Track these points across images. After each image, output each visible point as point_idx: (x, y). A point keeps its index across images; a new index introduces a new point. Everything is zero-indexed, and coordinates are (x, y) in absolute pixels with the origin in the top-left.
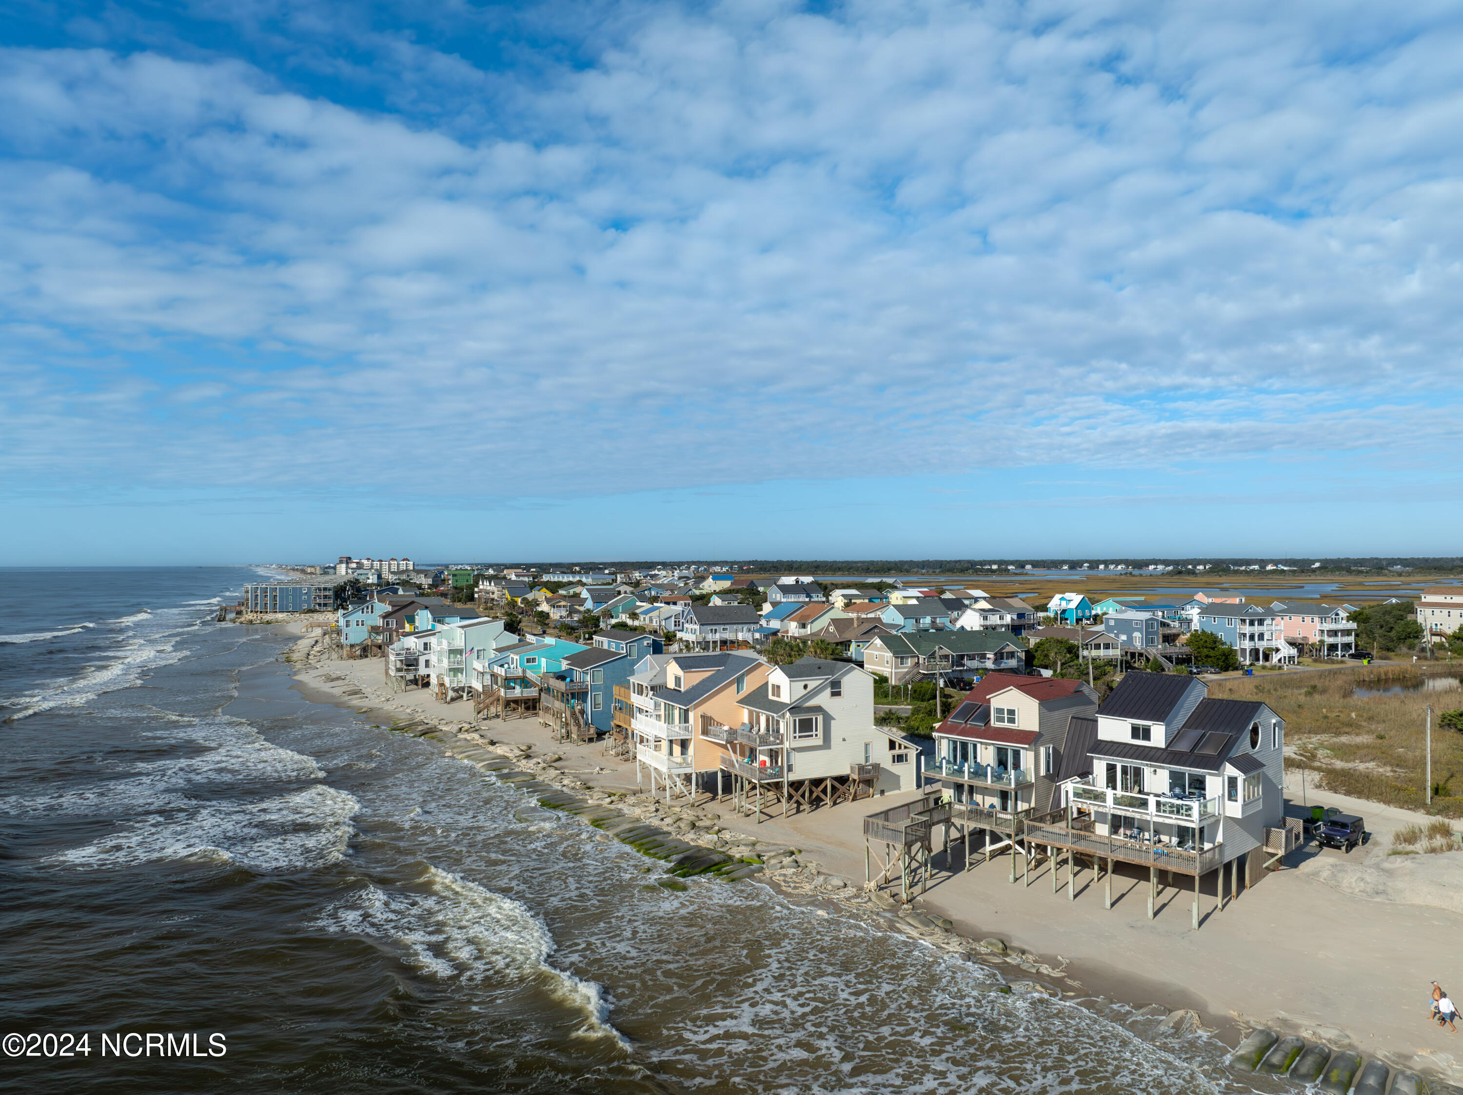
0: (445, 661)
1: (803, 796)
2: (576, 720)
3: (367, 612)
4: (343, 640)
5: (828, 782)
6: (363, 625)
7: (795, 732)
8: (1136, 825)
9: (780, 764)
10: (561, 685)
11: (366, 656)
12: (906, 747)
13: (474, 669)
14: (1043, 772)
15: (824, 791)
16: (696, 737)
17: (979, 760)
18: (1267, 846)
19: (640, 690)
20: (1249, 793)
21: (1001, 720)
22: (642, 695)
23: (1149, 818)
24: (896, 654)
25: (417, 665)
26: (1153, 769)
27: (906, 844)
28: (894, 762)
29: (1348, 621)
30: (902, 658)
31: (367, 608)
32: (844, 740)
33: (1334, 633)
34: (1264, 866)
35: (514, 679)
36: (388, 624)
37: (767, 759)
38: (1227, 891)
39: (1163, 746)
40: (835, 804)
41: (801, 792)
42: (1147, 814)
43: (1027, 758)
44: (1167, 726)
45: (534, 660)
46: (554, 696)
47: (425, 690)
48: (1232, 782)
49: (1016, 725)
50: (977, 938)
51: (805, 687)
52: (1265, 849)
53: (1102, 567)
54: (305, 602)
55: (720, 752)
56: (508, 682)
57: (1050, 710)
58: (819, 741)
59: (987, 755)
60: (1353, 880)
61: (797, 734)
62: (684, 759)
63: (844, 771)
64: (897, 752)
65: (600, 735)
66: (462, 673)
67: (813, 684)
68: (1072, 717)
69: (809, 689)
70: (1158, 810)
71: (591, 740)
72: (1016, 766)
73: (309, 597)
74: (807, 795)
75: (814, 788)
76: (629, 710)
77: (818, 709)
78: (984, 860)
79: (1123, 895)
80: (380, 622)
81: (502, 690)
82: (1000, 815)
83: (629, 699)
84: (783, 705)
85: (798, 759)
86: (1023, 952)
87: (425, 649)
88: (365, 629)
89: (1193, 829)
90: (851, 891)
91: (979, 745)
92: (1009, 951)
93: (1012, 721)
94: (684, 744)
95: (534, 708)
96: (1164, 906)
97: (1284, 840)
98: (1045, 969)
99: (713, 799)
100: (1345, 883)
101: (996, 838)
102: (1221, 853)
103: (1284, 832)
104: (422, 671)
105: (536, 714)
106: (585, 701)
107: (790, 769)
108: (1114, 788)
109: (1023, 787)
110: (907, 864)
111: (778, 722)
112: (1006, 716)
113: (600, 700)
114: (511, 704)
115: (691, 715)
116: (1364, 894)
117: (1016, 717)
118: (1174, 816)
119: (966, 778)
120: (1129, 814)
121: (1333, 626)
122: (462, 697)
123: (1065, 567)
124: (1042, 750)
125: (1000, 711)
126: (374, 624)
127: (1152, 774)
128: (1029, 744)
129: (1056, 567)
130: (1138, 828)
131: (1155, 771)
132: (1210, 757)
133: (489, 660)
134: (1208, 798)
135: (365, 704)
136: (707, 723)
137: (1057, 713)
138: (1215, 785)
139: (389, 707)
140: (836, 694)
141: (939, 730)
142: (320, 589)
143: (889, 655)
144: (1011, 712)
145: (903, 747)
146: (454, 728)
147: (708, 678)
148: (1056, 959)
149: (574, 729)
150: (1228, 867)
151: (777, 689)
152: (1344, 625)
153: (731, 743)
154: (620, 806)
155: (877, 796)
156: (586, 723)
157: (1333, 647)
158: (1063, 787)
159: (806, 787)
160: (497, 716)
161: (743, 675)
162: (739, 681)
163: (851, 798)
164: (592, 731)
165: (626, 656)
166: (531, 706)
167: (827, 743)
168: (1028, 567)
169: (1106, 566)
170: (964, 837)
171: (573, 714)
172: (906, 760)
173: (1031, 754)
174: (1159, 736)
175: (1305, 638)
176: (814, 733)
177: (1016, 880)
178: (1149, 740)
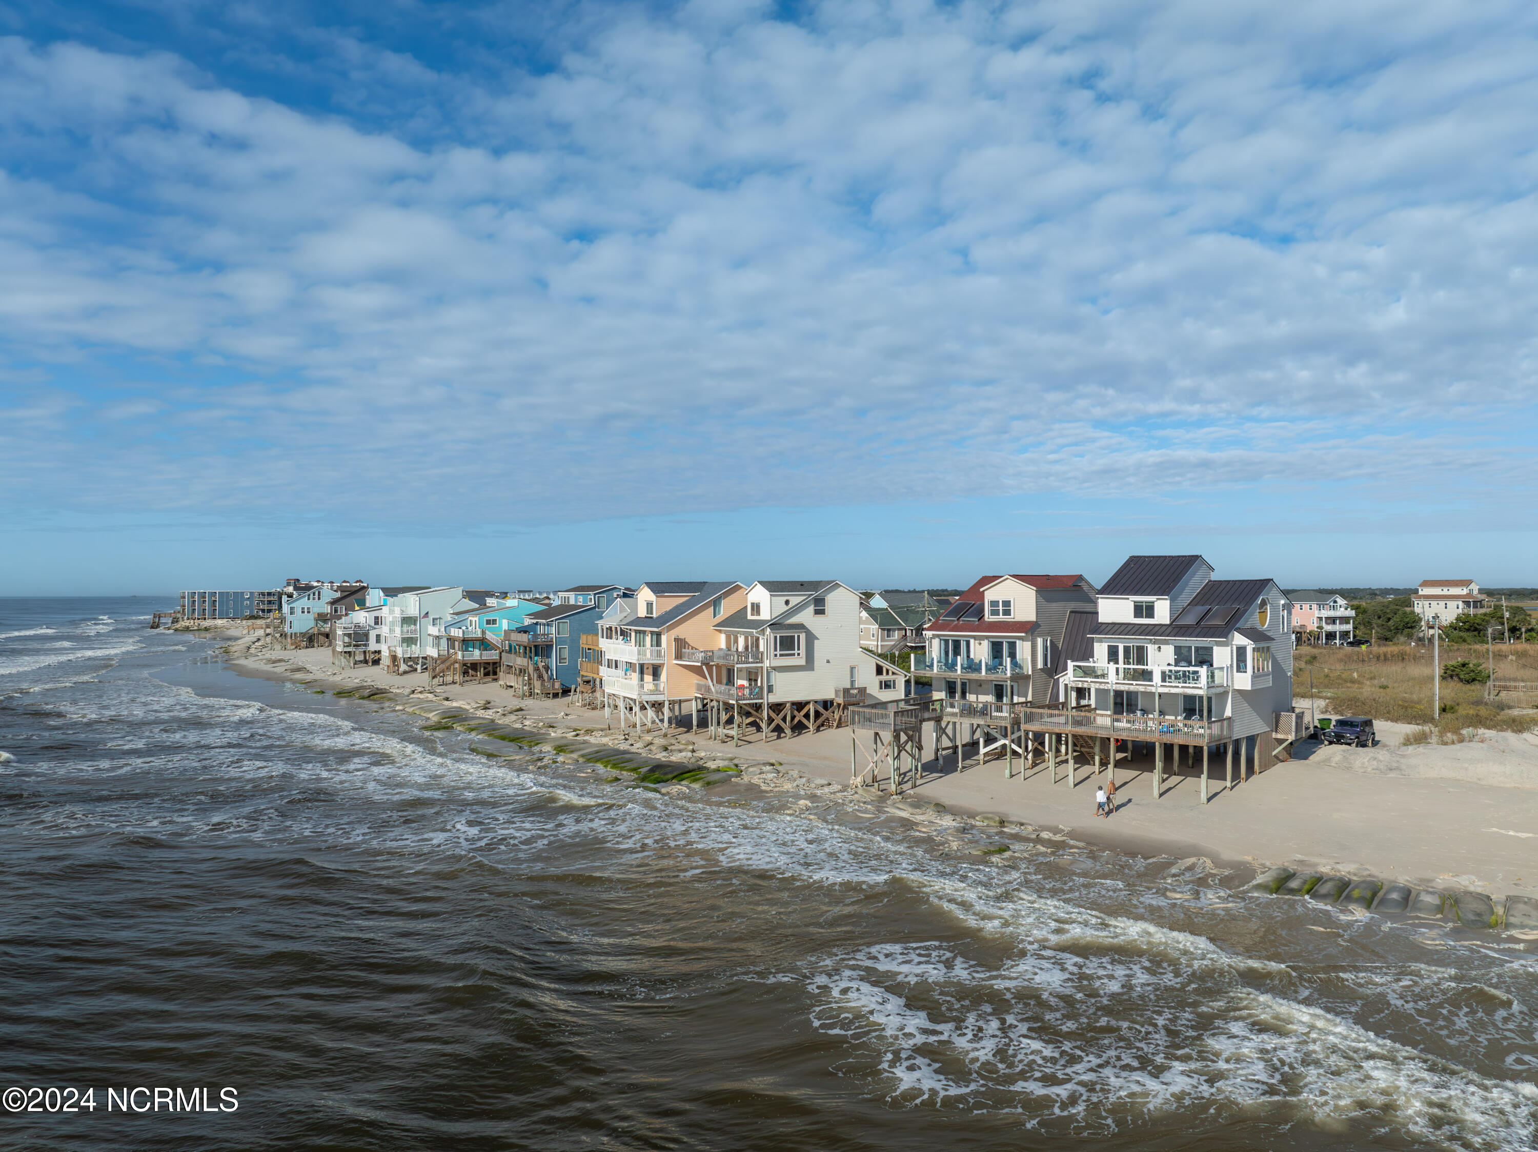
0: (398, 630)
1: (784, 719)
2: (540, 677)
3: (314, 599)
4: (287, 629)
5: (811, 707)
6: (309, 612)
7: (776, 650)
8: (1139, 708)
9: (759, 684)
10: (524, 638)
11: (313, 647)
12: (893, 673)
13: (429, 635)
14: (1040, 665)
15: (807, 716)
16: (669, 661)
17: (972, 656)
18: (1276, 732)
19: (610, 633)
20: (1258, 665)
21: (995, 613)
22: (611, 638)
23: (1153, 689)
24: (881, 625)
25: (367, 640)
26: (1157, 646)
27: (895, 731)
28: (881, 688)
29: (1346, 609)
30: (889, 630)
31: (314, 594)
32: (828, 662)
33: (1332, 620)
34: (1274, 753)
35: (473, 640)
36: (336, 611)
37: (745, 683)
38: (1236, 776)
39: (1168, 622)
40: (818, 730)
41: (782, 715)
42: (1152, 686)
43: (1024, 650)
44: (1172, 601)
45: (494, 622)
46: (515, 653)
47: (376, 667)
48: (1241, 651)
49: (1012, 616)
50: (972, 816)
51: (787, 602)
52: (1274, 735)
54: (247, 607)
55: (695, 679)
56: (466, 643)
57: (1048, 600)
58: (802, 661)
59: (981, 651)
60: (1366, 760)
61: (778, 652)
62: (656, 685)
63: (830, 695)
64: (884, 677)
65: (566, 692)
66: (416, 645)
67: (795, 600)
68: (1071, 612)
69: (790, 605)
70: (1164, 680)
71: (556, 695)
72: (1013, 655)
73: (252, 603)
74: (789, 718)
75: (796, 713)
76: (596, 657)
77: (801, 627)
78: (979, 764)
79: (1126, 783)
80: (328, 609)
81: (460, 653)
82: (995, 714)
83: (597, 646)
84: (763, 622)
85: (778, 679)
86: (1022, 824)
87: (376, 623)
88: (311, 617)
89: (1201, 698)
90: (836, 787)
91: (972, 641)
92: (1006, 824)
93: (1007, 612)
94: (656, 672)
95: (495, 673)
96: (1170, 789)
97: (1294, 724)
98: (1045, 835)
99: (688, 732)
100: (1358, 764)
101: (989, 740)
102: (1230, 727)
103: (1294, 715)
104: (373, 646)
105: (496, 680)
106: (549, 656)
107: (770, 689)
108: (1117, 662)
109: (1020, 678)
110: (896, 755)
111: (758, 639)
112: (1001, 608)
113: (566, 653)
114: (470, 668)
115: (664, 638)
116: (1377, 772)
117: (1012, 608)
118: (1180, 685)
119: (959, 672)
120: (1132, 688)
121: (1332, 613)
122: (416, 670)
124: (1040, 641)
125: (994, 604)
126: (321, 611)
127: (1157, 652)
128: (1026, 633)
130: (1142, 710)
131: (1160, 648)
132: (1217, 627)
133: (446, 622)
134: (1215, 666)
135: (309, 677)
136: (681, 645)
137: (1054, 604)
138: (1222, 655)
139: (337, 678)
140: (820, 612)
141: (929, 629)
142: (263, 594)
143: (874, 627)
144: (1007, 604)
145: (890, 673)
146: (407, 691)
147: (683, 603)
148: (1057, 827)
149: (537, 684)
150: (1237, 743)
151: (756, 608)
152: (1341, 612)
153: (707, 665)
154: (587, 738)
156: (551, 678)
157: (1331, 636)
158: (1061, 680)
159: (787, 711)
160: (454, 683)
161: (720, 598)
162: (716, 603)
163: (835, 724)
164: (557, 685)
165: (594, 608)
166: (491, 670)
167: (809, 664)
170: (957, 747)
171: (537, 669)
172: (894, 688)
173: (1028, 645)
174: (1163, 611)
175: (1303, 626)
176: (796, 652)
177: (1012, 776)
178: (1153, 617)
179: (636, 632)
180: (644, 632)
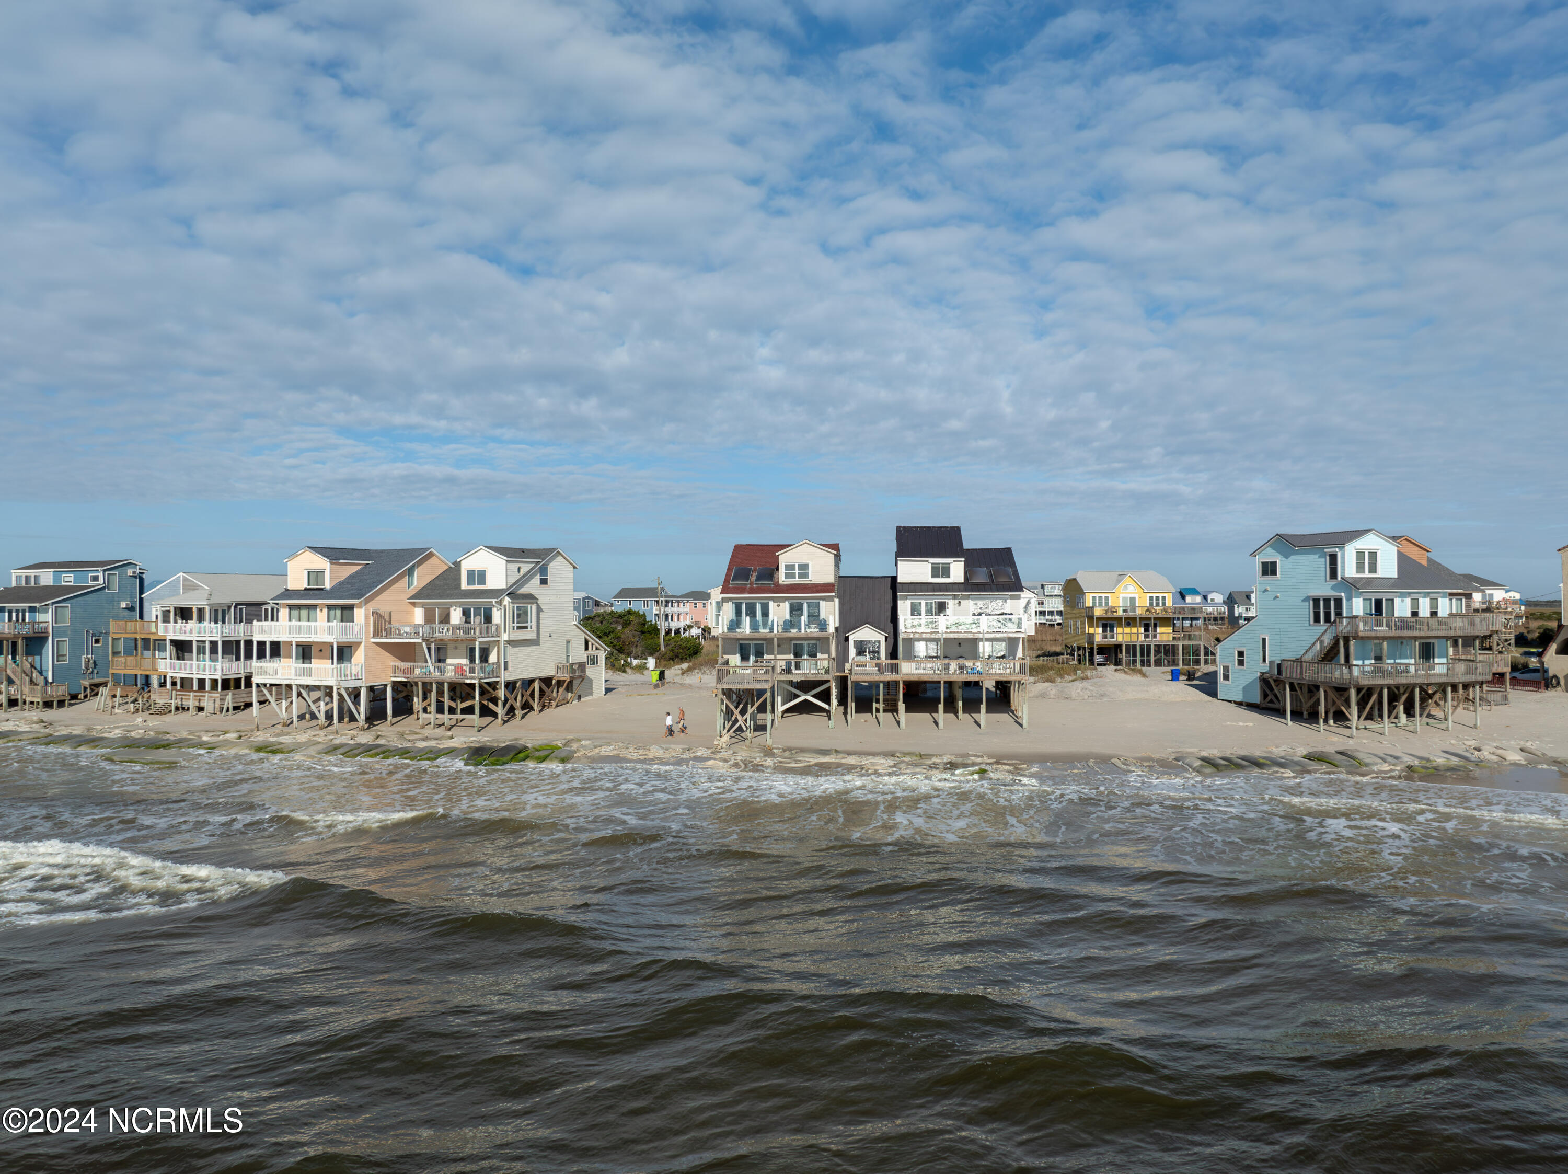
1: (516, 698)
5: (536, 685)
9: (495, 661)
12: (597, 649)
15: (533, 694)
16: (367, 640)
17: (771, 618)
21: (791, 575)
23: (981, 636)
26: (957, 601)
28: (588, 663)
32: (551, 636)
39: (964, 580)
40: (541, 709)
41: (514, 693)
42: (939, 633)
43: (827, 609)
44: (964, 562)
49: (810, 578)
51: (519, 570)
55: (392, 661)
58: (533, 635)
59: (780, 612)
61: (516, 625)
63: (549, 671)
64: (590, 652)
67: (525, 568)
69: (522, 573)
70: (948, 627)
71: (61, 704)
74: (519, 697)
75: (525, 690)
77: (531, 597)
83: (154, 633)
84: (494, 592)
85: (513, 655)
91: (769, 603)
93: (804, 575)
94: (342, 653)
106: (35, 653)
107: (507, 666)
112: (797, 571)
113: (66, 648)
115: (360, 612)
117: (809, 571)
118: (1004, 631)
120: (961, 635)
124: (836, 600)
125: (790, 567)
127: (957, 605)
131: (960, 602)
136: (378, 620)
140: (544, 581)
144: (804, 567)
145: (595, 647)
147: (357, 572)
151: (481, 576)
153: (427, 641)
155: (575, 702)
159: (519, 689)
161: (413, 566)
162: (410, 572)
163: (554, 703)
165: (103, 588)
167: (537, 638)
172: (598, 663)
173: (831, 605)
174: (957, 571)
176: (529, 624)
178: (949, 577)
179: (291, 607)
180: (314, 607)
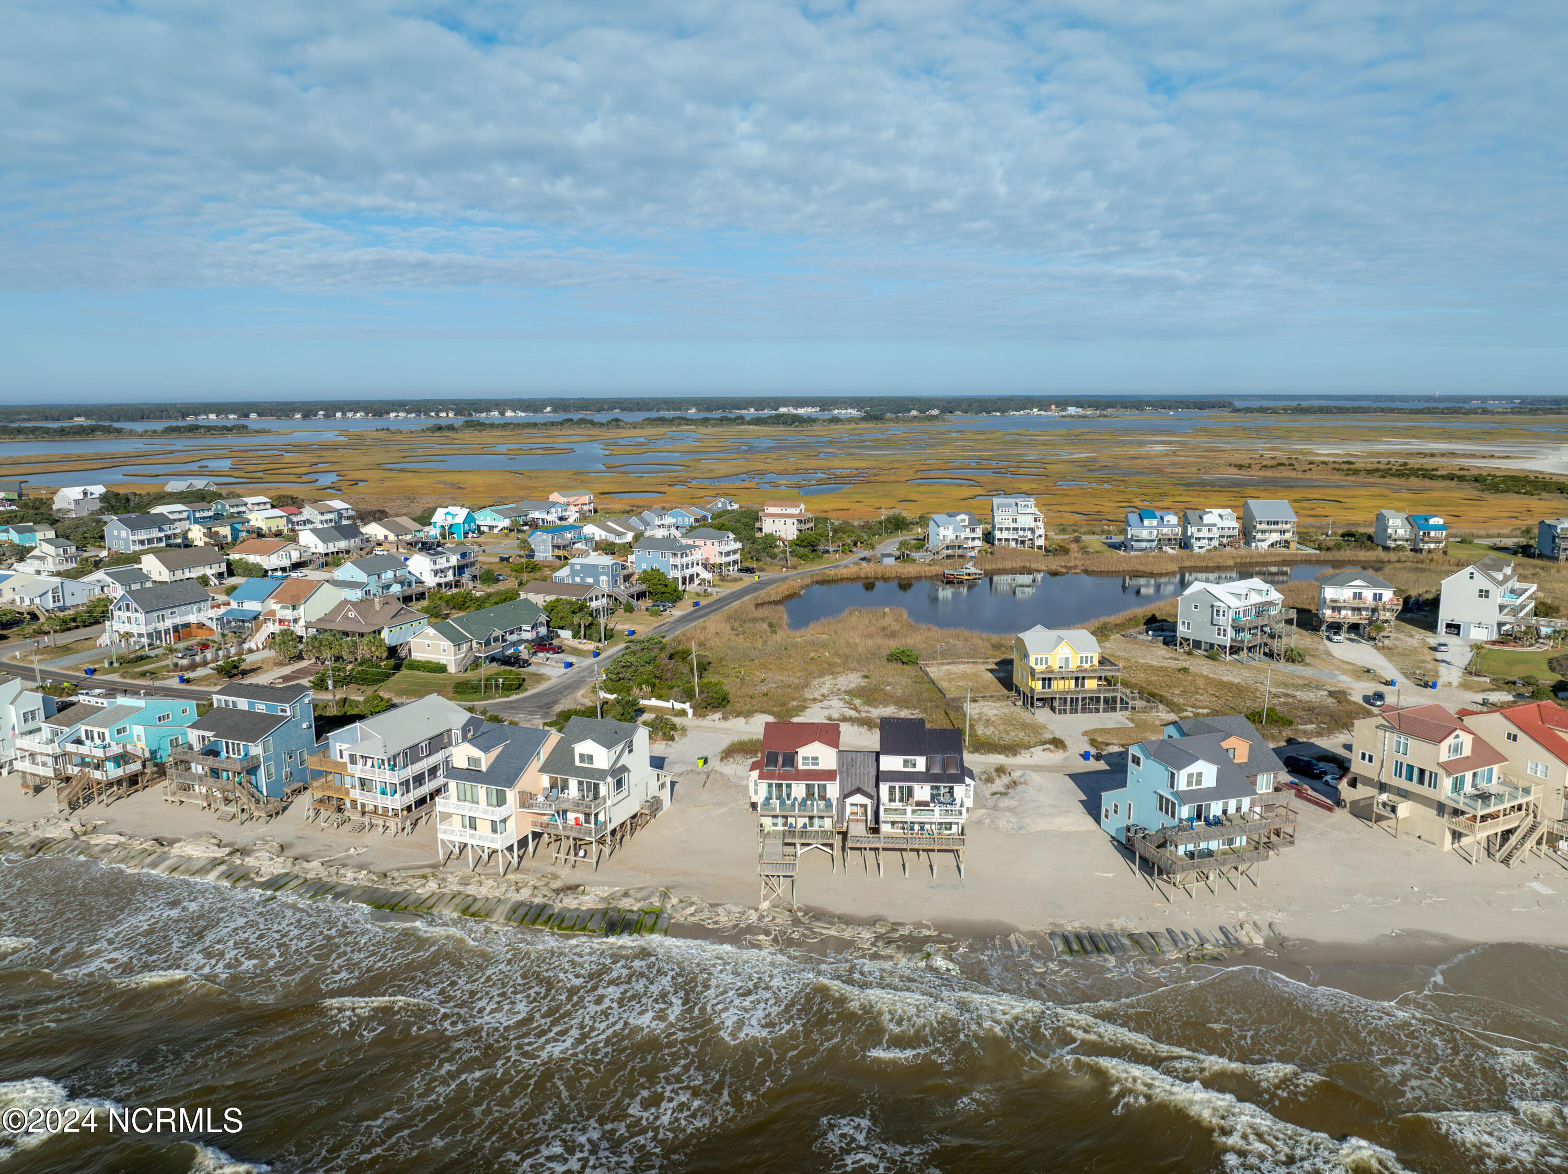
5: (628, 822)
7: (614, 792)
9: (602, 819)
16: (516, 811)
33: (727, 553)
43: (832, 790)
45: (124, 730)
48: (968, 787)
53: (339, 415)
63: (636, 809)
70: (941, 815)
72: (823, 795)
93: (816, 764)
107: (610, 821)
111: (597, 786)
112: (811, 761)
113: (273, 769)
115: (510, 793)
121: (727, 548)
123: (298, 416)
125: (805, 759)
127: (920, 789)
128: (830, 779)
129: (288, 416)
131: (922, 787)
132: (956, 774)
136: (526, 796)
144: (816, 758)
147: (501, 753)
151: (587, 758)
152: (733, 546)
156: (266, 798)
161: (540, 748)
162: (539, 754)
165: (291, 719)
168: (253, 416)
169: (344, 414)
173: (834, 787)
176: (624, 788)
178: (915, 768)
